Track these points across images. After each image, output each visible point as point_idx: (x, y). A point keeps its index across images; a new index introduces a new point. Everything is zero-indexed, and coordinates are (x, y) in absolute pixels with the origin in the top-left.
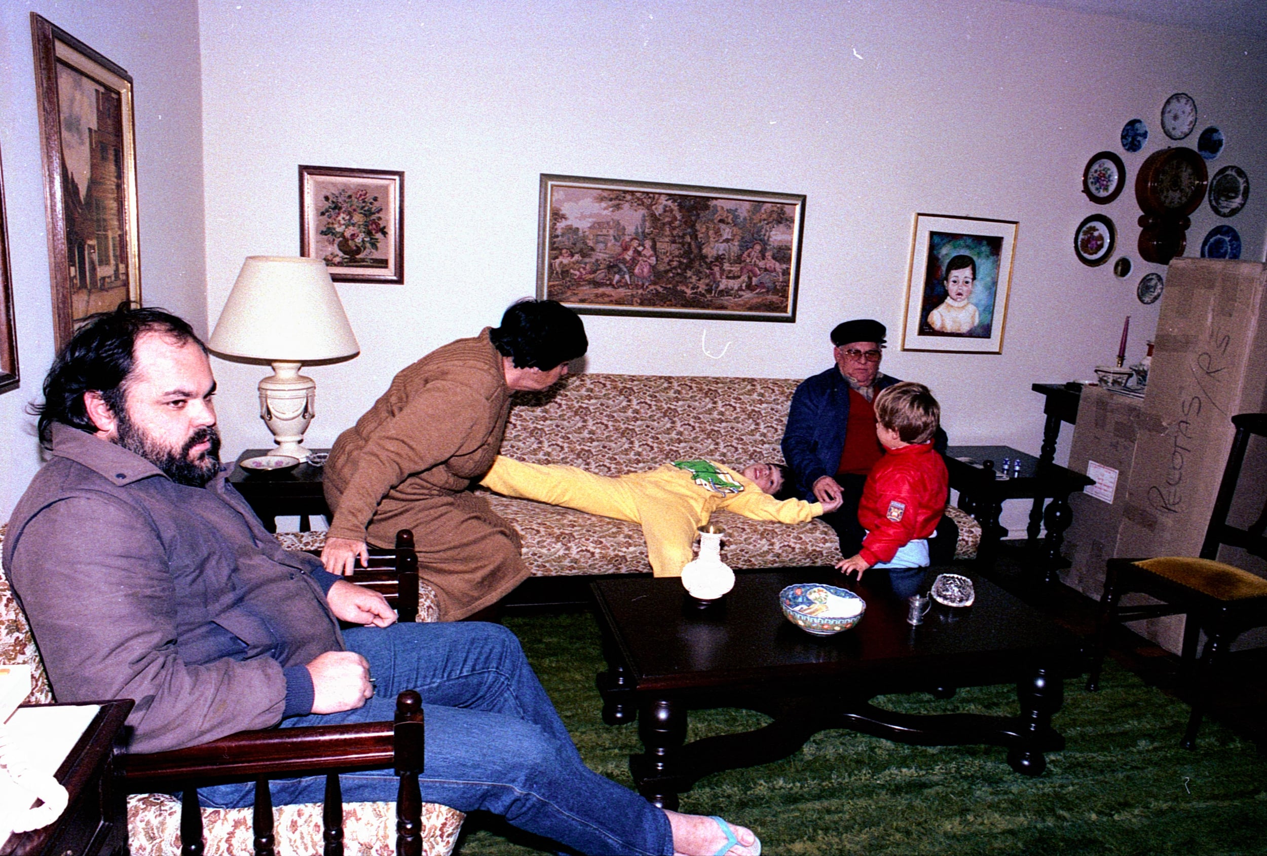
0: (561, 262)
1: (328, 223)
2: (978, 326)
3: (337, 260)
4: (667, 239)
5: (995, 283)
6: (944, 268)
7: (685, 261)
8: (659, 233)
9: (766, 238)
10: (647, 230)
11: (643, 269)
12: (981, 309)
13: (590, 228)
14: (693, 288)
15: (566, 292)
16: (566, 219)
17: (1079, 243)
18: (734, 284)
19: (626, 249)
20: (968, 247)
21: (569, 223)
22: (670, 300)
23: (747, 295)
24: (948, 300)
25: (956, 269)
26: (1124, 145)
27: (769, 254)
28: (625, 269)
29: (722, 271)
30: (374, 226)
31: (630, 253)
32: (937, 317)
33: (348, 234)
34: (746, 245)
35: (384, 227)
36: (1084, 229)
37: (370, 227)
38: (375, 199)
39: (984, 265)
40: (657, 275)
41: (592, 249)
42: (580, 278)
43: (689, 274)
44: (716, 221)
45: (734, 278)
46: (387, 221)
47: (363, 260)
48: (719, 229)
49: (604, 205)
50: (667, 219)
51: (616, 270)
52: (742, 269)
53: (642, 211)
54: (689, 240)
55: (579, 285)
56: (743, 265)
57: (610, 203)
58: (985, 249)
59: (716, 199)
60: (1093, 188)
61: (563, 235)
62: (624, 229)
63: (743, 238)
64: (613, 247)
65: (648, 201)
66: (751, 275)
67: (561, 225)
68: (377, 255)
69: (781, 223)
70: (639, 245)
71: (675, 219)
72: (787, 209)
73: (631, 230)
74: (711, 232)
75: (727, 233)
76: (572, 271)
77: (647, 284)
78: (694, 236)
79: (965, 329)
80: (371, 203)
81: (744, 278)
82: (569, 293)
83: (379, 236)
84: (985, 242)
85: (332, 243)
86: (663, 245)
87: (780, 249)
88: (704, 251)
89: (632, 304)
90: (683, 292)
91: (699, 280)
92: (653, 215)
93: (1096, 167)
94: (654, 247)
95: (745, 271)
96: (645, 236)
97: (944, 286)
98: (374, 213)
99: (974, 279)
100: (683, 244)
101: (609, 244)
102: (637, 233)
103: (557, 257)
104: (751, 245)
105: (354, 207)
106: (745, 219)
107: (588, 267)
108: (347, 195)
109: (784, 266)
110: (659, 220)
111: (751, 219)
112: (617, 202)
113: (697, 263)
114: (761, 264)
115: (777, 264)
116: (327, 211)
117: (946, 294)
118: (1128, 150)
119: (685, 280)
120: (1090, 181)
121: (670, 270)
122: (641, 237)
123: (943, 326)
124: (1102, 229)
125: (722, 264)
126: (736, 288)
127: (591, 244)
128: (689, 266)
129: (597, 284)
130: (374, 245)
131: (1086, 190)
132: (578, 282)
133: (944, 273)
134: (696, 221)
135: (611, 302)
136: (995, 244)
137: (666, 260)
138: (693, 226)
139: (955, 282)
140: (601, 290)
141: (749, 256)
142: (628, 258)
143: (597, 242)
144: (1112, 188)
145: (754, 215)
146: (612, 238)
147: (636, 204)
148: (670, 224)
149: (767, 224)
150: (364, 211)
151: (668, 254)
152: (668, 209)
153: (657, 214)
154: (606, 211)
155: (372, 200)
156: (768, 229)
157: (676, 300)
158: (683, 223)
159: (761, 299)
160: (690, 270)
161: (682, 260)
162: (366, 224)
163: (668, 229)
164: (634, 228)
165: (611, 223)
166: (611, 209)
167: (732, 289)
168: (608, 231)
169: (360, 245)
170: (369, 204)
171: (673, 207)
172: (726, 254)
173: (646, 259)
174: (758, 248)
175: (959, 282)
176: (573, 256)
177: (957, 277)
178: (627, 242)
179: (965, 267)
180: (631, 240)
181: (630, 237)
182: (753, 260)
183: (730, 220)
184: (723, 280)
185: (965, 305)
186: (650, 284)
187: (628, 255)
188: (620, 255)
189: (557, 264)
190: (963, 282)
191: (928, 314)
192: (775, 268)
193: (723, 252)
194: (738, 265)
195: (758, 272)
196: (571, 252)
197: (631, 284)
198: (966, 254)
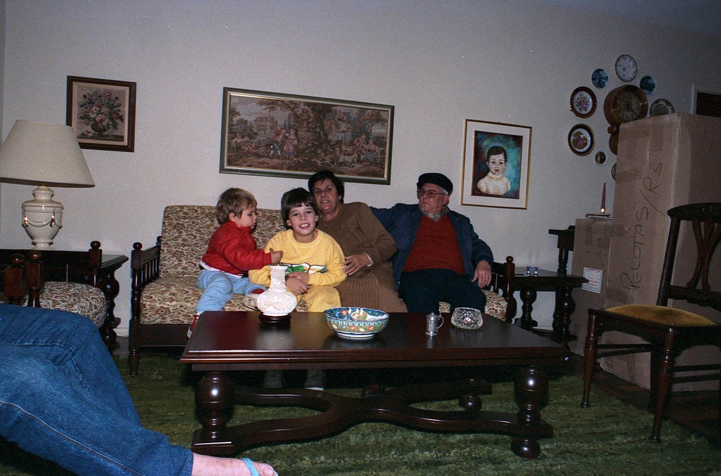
0: (236, 141)
1: (85, 112)
2: (510, 191)
3: (90, 135)
4: (304, 129)
5: (520, 164)
6: (486, 154)
7: (317, 143)
8: (299, 126)
9: (369, 131)
10: (291, 123)
11: (289, 147)
12: (512, 180)
13: (254, 121)
14: (322, 161)
15: (239, 160)
16: (239, 115)
17: (572, 142)
18: (349, 159)
19: (278, 134)
20: (501, 141)
21: (241, 117)
22: (307, 168)
23: (357, 166)
24: (490, 174)
25: (493, 155)
26: (594, 84)
27: (371, 141)
28: (278, 147)
29: (341, 150)
30: (115, 115)
31: (281, 137)
32: (483, 184)
33: (98, 119)
34: (356, 135)
35: (122, 116)
36: (574, 133)
37: (113, 116)
38: (117, 98)
39: (512, 153)
40: (299, 152)
41: (256, 134)
42: (248, 152)
43: (319, 151)
44: (336, 119)
45: (349, 155)
46: (124, 112)
47: (107, 136)
48: (338, 124)
49: (264, 107)
50: (304, 117)
51: (271, 147)
52: (353, 149)
53: (288, 112)
54: (319, 131)
55: (247, 156)
56: (354, 147)
57: (268, 106)
58: (511, 143)
59: (336, 106)
60: (577, 109)
61: (237, 125)
62: (277, 122)
63: (354, 130)
64: (270, 133)
65: (292, 106)
66: (360, 153)
67: (236, 119)
68: (116, 133)
69: (378, 122)
70: (286, 133)
71: (310, 117)
72: (382, 113)
73: (281, 123)
74: (333, 126)
75: (343, 127)
76: (243, 147)
77: (292, 157)
78: (322, 127)
79: (502, 192)
80: (114, 101)
81: (355, 155)
82: (241, 161)
83: (118, 121)
84: (511, 139)
85: (87, 124)
86: (302, 133)
87: (378, 138)
88: (329, 138)
89: (282, 169)
90: (316, 162)
91: (326, 156)
92: (295, 114)
93: (578, 96)
94: (296, 134)
95: (356, 151)
96: (291, 127)
97: (487, 166)
98: (116, 107)
99: (506, 161)
100: (315, 133)
101: (267, 131)
102: (285, 125)
103: (233, 138)
104: (359, 135)
105: (103, 103)
106: (355, 119)
107: (253, 146)
108: (98, 95)
109: (381, 149)
110: (299, 117)
111: (359, 119)
112: (273, 105)
113: (324, 145)
114: (366, 147)
115: (377, 147)
116: (85, 104)
117: (488, 170)
118: (597, 87)
119: (317, 155)
120: (575, 104)
121: (307, 149)
122: (287, 128)
123: (487, 190)
124: (585, 134)
125: (341, 146)
126: (350, 161)
127: (255, 130)
128: (320, 146)
129: (259, 156)
130: (115, 126)
131: (573, 110)
132: (247, 154)
133: (486, 157)
134: (323, 119)
135: (268, 167)
136: (518, 140)
137: (304, 142)
138: (321, 122)
139: (493, 162)
140: (261, 160)
141: (358, 141)
143: (260, 130)
144: (589, 109)
145: (361, 116)
146: (269, 127)
147: (284, 108)
148: (307, 120)
149: (369, 122)
150: (109, 105)
151: (306, 139)
152: (305, 111)
153: (298, 114)
154: (265, 111)
155: (114, 99)
156: (370, 125)
157: (311, 168)
158: (315, 120)
159: (367, 169)
160: (320, 149)
161: (315, 143)
162: (110, 114)
163: (305, 124)
164: (283, 121)
165: (269, 118)
166: (268, 110)
167: (348, 162)
168: (266, 123)
169: (106, 127)
170: (112, 102)
171: (308, 110)
172: (343, 140)
173: (291, 141)
174: (364, 137)
175: (496, 162)
176: (244, 138)
177: (495, 159)
178: (279, 130)
179: (500, 154)
180: (281, 129)
181: (281, 127)
182: (361, 145)
183: (345, 119)
184: (342, 156)
185: (501, 178)
186: (294, 157)
187: (280, 139)
188: (274, 138)
189: (233, 142)
190: (499, 163)
191: (477, 182)
192: (375, 150)
193: (341, 139)
194: (352, 147)
195: (365, 152)
196: (242, 135)
197: (281, 157)
198: (499, 146)
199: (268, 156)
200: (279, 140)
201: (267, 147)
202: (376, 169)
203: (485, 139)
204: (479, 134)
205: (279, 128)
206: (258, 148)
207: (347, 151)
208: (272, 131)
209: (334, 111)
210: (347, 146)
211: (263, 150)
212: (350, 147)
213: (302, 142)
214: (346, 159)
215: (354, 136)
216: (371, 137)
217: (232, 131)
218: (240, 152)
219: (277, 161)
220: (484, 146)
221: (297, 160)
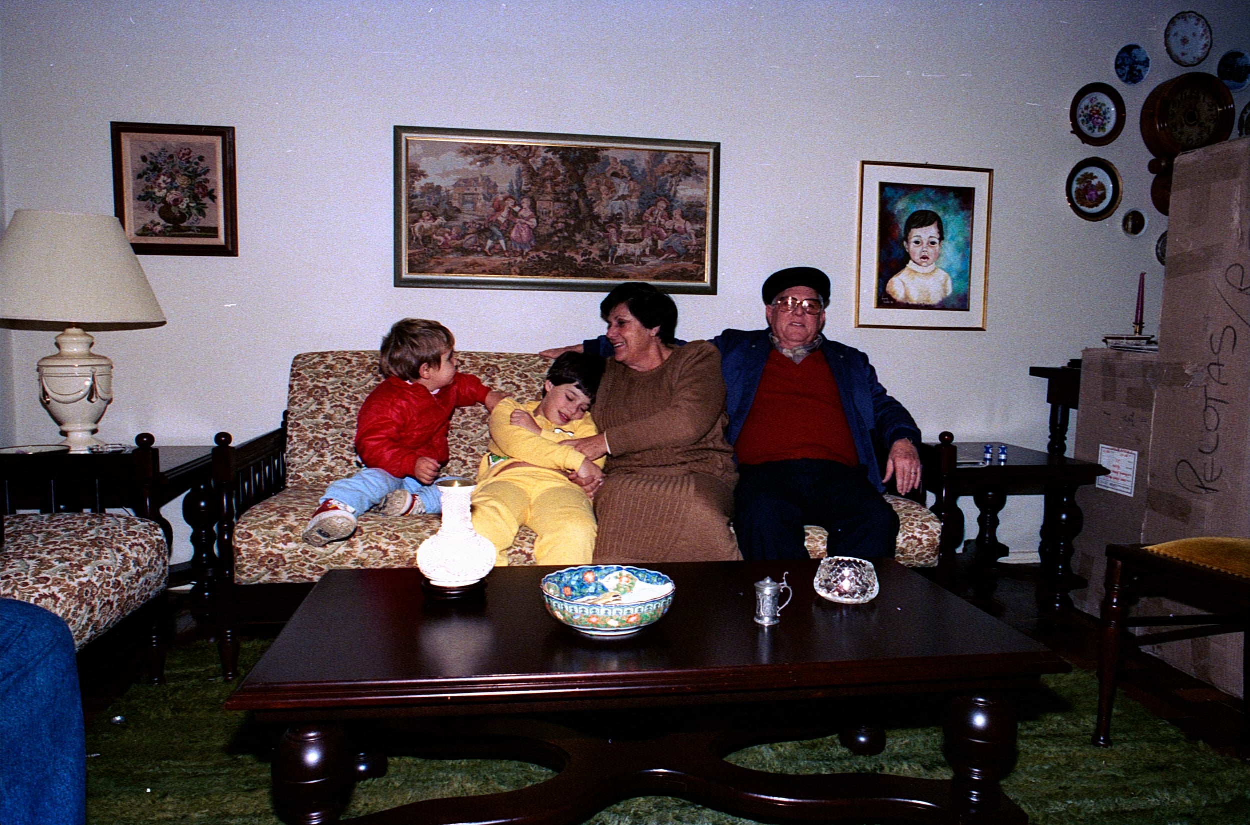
0: (423, 226)
1: (147, 187)
2: (952, 295)
3: (159, 228)
5: (969, 243)
6: (902, 227)
7: (573, 222)
8: (538, 191)
9: (672, 194)
10: (524, 188)
11: (520, 233)
12: (954, 275)
13: (453, 186)
14: (583, 255)
15: (429, 262)
16: (425, 176)
17: (1074, 196)
18: (635, 249)
19: (499, 209)
20: (930, 200)
21: (429, 180)
22: (557, 269)
23: (652, 261)
24: (911, 265)
25: (917, 227)
26: (1120, 77)
27: (677, 213)
28: (499, 234)
29: (620, 234)
30: (201, 190)
31: (505, 213)
32: (898, 286)
33: (170, 199)
34: (647, 203)
35: (213, 190)
36: (1079, 176)
37: (196, 191)
38: (201, 159)
39: (953, 223)
40: (539, 240)
41: (459, 211)
42: (445, 244)
43: (578, 237)
44: (609, 175)
45: (635, 241)
46: (216, 183)
47: (189, 229)
48: (612, 183)
49: (470, 159)
50: (548, 174)
51: (488, 234)
52: (643, 229)
53: (516, 166)
54: (577, 198)
55: (443, 253)
56: (645, 225)
57: (477, 157)
58: (952, 202)
59: (607, 149)
60: (1085, 128)
61: (422, 196)
62: (496, 186)
63: (642, 194)
64: (484, 208)
65: (524, 154)
66: (656, 237)
67: (420, 184)
68: (204, 223)
69: (690, 176)
71: (557, 173)
72: (696, 159)
73: (504, 187)
74: (603, 188)
75: (623, 188)
76: (435, 237)
77: (527, 250)
78: (582, 192)
79: (935, 299)
80: (197, 164)
81: (648, 241)
82: (433, 262)
83: (207, 200)
84: (952, 195)
85: (152, 209)
86: (543, 205)
87: (691, 206)
88: (596, 210)
89: (509, 273)
90: (572, 259)
91: (592, 244)
92: (530, 168)
93: (1086, 102)
94: (533, 207)
95: (648, 233)
96: (523, 194)
97: (904, 248)
98: (200, 175)
99: (942, 239)
100: (569, 203)
101: (479, 205)
102: (511, 190)
103: (416, 221)
104: (653, 201)
105: (177, 168)
106: (644, 171)
107: (454, 232)
108: (168, 154)
109: (698, 227)
110: (538, 175)
111: (652, 171)
112: (487, 155)
113: (588, 224)
114: (669, 224)
115: (688, 224)
116: (145, 173)
117: (906, 258)
118: (1126, 81)
119: (573, 244)
120: (1080, 119)
121: (555, 233)
122: (516, 196)
123: (907, 297)
124: (1101, 176)
125: (619, 225)
126: (638, 253)
127: (456, 204)
128: (579, 228)
129: (466, 252)
130: (202, 212)
131: (1077, 130)
132: (443, 250)
133: (902, 232)
134: (584, 175)
135: (484, 272)
136: (966, 197)
137: (550, 222)
138: (580, 181)
139: (917, 242)
140: (470, 259)
141: (652, 214)
143: (466, 202)
144: (1109, 127)
145: (656, 167)
146: (482, 197)
147: (509, 158)
148: (552, 180)
149: (672, 177)
150: (189, 172)
151: (552, 215)
152: (548, 162)
153: (535, 169)
154: (474, 166)
155: (197, 160)
156: (674, 183)
157: (563, 269)
158: (568, 178)
159: (670, 266)
160: (580, 233)
161: (569, 221)
162: (191, 188)
163: (549, 186)
164: (508, 184)
165: (480, 180)
166: (479, 164)
167: (634, 255)
168: (476, 190)
169: (184, 212)
170: (193, 165)
171: (554, 160)
172: (624, 214)
173: (524, 221)
174: (662, 205)
175: (923, 243)
176: (436, 219)
177: (920, 236)
178: (499, 201)
179: (930, 224)
180: (506, 199)
181: (504, 196)
182: (658, 220)
183: (626, 173)
184: (621, 245)
185: (934, 271)
186: (531, 251)
187: (503, 217)
188: (492, 216)
189: (417, 229)
190: (928, 244)
191: (887, 282)
192: (685, 229)
193: (619, 211)
194: (640, 226)
195: (665, 234)
196: (432, 214)
197: (507, 251)
198: (928, 209)
199: (483, 251)
200: (502, 220)
201: (479, 235)
202: (690, 265)
203: (900, 198)
204: (887, 189)
205: (501, 197)
206: (463, 237)
207: (633, 233)
208: (488, 203)
209: (603, 158)
210: (630, 225)
211: (473, 240)
212: (637, 226)
213: (545, 221)
214: (629, 249)
215: (643, 204)
216: (676, 205)
217: (414, 208)
218: (431, 246)
219: (499, 259)
220: (899, 212)
221: (538, 256)
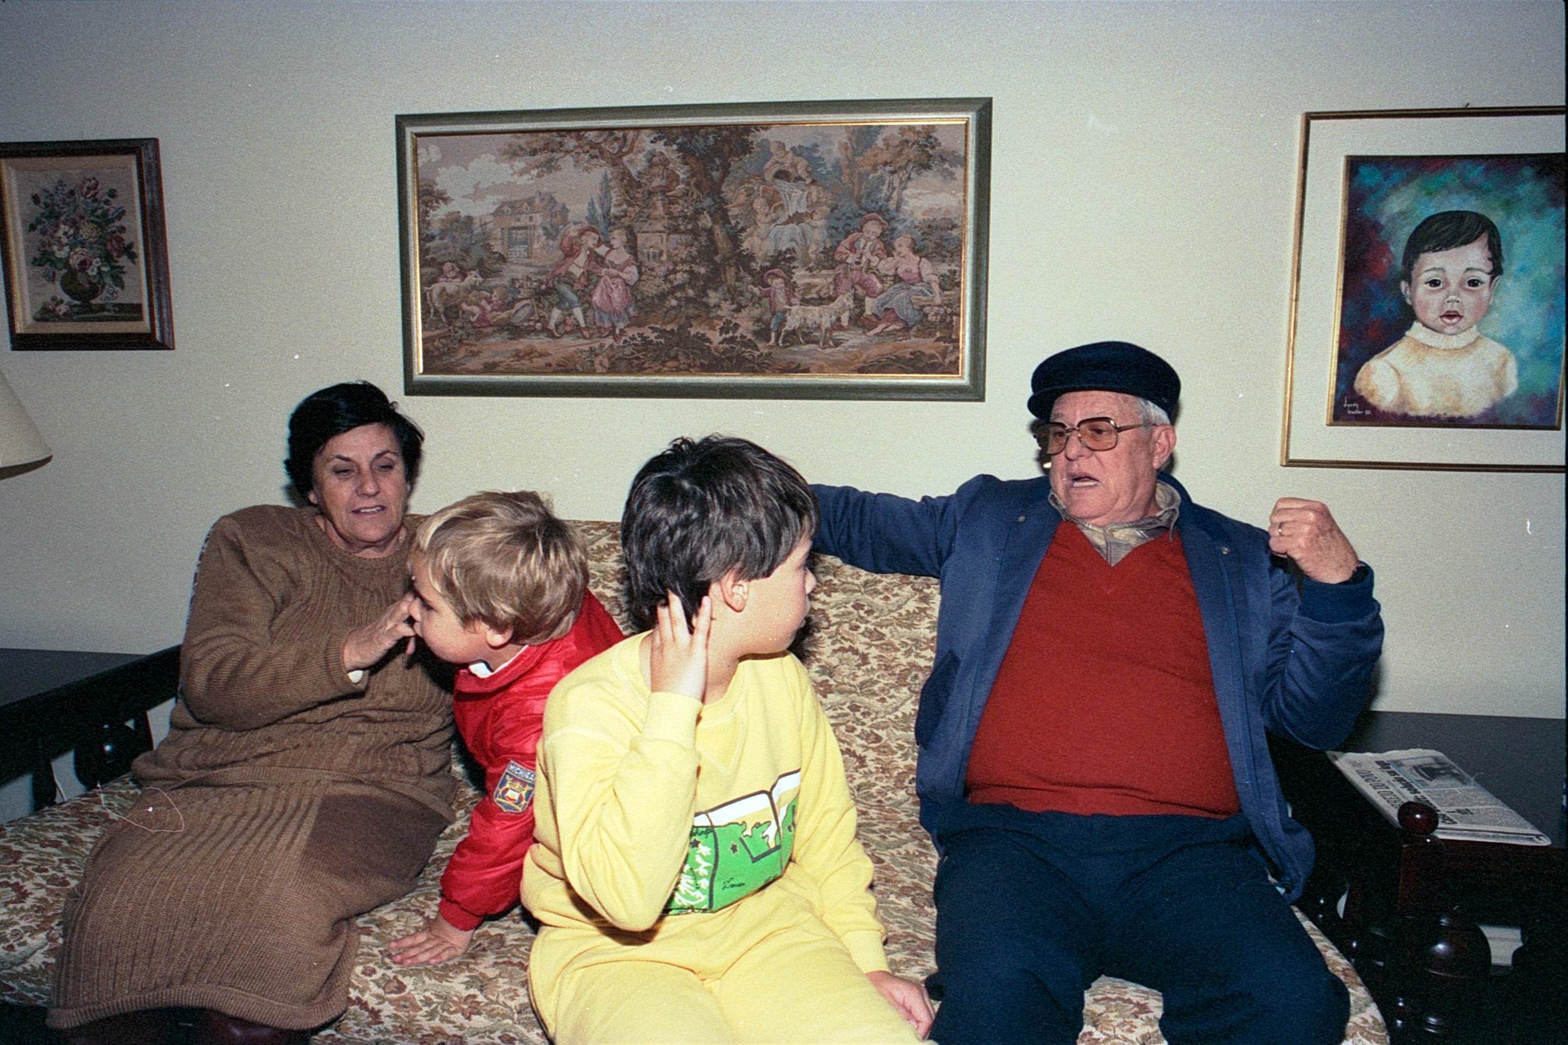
0: (444, 289)
1: (42, 244)
2: (1515, 396)
3: (63, 308)
4: (659, 226)
6: (1398, 249)
7: (703, 270)
8: (639, 215)
9: (892, 205)
10: (613, 210)
11: (609, 294)
12: (1523, 351)
13: (493, 214)
14: (723, 330)
15: (455, 351)
16: (446, 200)
18: (820, 316)
19: (570, 253)
21: (453, 207)
22: (675, 358)
23: (853, 339)
24: (1417, 332)
27: (902, 244)
28: (572, 297)
29: (791, 287)
30: (115, 244)
32: (1384, 377)
33: (75, 262)
34: (843, 227)
35: (130, 244)
37: (109, 247)
38: (113, 194)
39: (1525, 236)
40: (642, 305)
41: (503, 259)
42: (482, 319)
43: (713, 297)
44: (769, 177)
45: (821, 301)
46: (133, 232)
47: (102, 308)
48: (776, 193)
49: (519, 164)
50: (657, 182)
51: (554, 298)
52: (836, 279)
53: (601, 171)
54: (710, 224)
55: (480, 336)
56: (840, 269)
57: (530, 159)
58: (1524, 187)
59: (766, 126)
61: (443, 234)
62: (564, 210)
63: (835, 208)
64: (545, 253)
65: (613, 148)
66: (860, 292)
67: (440, 213)
68: (122, 297)
69: (927, 167)
70: (600, 243)
71: (673, 178)
73: (578, 211)
74: (758, 204)
75: (796, 199)
76: (465, 306)
77: (621, 325)
78: (721, 213)
79: (1475, 405)
80: (107, 202)
81: (845, 300)
82: (462, 353)
83: (124, 261)
85: (51, 279)
86: (651, 240)
87: (930, 228)
88: (745, 245)
89: (593, 372)
90: (703, 338)
91: (738, 310)
92: (625, 174)
94: (632, 246)
95: (845, 284)
96: (611, 222)
97: (1401, 297)
98: (112, 221)
99: (1496, 272)
100: (695, 233)
101: (537, 246)
102: (592, 218)
103: (436, 281)
104: (855, 223)
105: (81, 211)
106: (837, 166)
107: (496, 296)
108: (67, 190)
109: (944, 268)
110: (639, 185)
111: (852, 164)
112: (548, 155)
113: (731, 273)
114: (886, 266)
115: (926, 264)
116: (38, 222)
117: (1407, 317)
119: (705, 313)
121: (672, 292)
122: (602, 227)
123: (1403, 399)
125: (789, 272)
126: (826, 323)
127: (497, 247)
128: (714, 279)
129: (515, 331)
130: (119, 282)
132: (481, 328)
133: (1399, 262)
134: (722, 180)
137: (661, 270)
138: (715, 190)
139: (1434, 283)
140: (523, 344)
141: (852, 248)
142: (577, 272)
143: (511, 243)
145: (861, 154)
146: (540, 231)
147: (587, 157)
148: (663, 192)
149: (892, 173)
150: (98, 217)
151: (664, 258)
152: (655, 159)
153: (634, 173)
154: (526, 177)
155: (106, 197)
156: (896, 185)
157: (688, 357)
158: (693, 188)
159: (887, 348)
160: (716, 290)
161: (695, 268)
162: (102, 241)
164: (586, 206)
165: (537, 201)
166: (535, 172)
167: (819, 327)
168: (531, 219)
169: (95, 281)
170: (102, 204)
171: (668, 155)
172: (797, 249)
173: (614, 272)
175: (1447, 284)
176: (465, 276)
177: (1442, 270)
178: (571, 239)
179: (1466, 242)
182: (864, 259)
183: (801, 172)
184: (794, 309)
185: (1473, 344)
186: (628, 326)
187: (578, 267)
188: (559, 266)
189: (435, 296)
190: (1461, 285)
191: (1358, 369)
192: (920, 274)
193: (789, 245)
194: (830, 272)
195: (879, 285)
196: (461, 267)
197: (587, 328)
198: (1466, 208)
199: (545, 329)
202: (928, 345)
203: (1395, 187)
204: (1364, 170)
206: (511, 305)
207: (815, 286)
208: (551, 242)
209: (758, 145)
210: (810, 270)
211: (527, 309)
212: (824, 272)
213: (652, 270)
214: (809, 316)
215: (836, 229)
216: (900, 227)
217: (428, 257)
218: (458, 324)
219: (573, 343)
220: (1392, 219)
221: (641, 335)
